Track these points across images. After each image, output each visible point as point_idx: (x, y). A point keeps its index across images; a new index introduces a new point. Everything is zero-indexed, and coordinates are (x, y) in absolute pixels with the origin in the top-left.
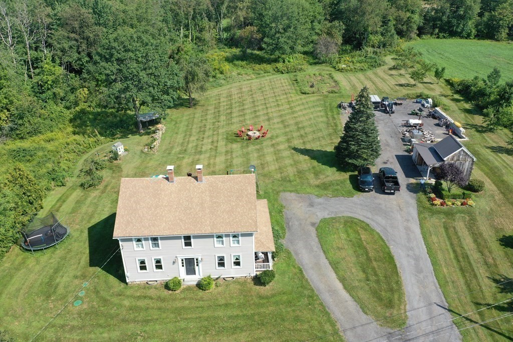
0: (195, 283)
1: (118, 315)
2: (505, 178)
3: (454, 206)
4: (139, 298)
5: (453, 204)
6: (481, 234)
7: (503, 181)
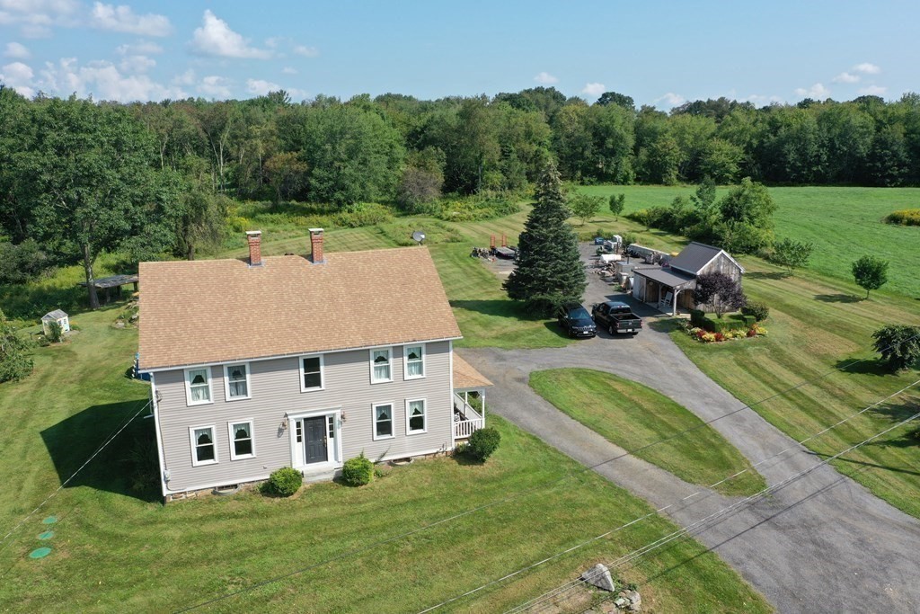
0: (331, 477)
1: (158, 557)
2: (788, 302)
3: (736, 339)
4: (203, 520)
5: (735, 336)
6: (801, 365)
7: (788, 306)
